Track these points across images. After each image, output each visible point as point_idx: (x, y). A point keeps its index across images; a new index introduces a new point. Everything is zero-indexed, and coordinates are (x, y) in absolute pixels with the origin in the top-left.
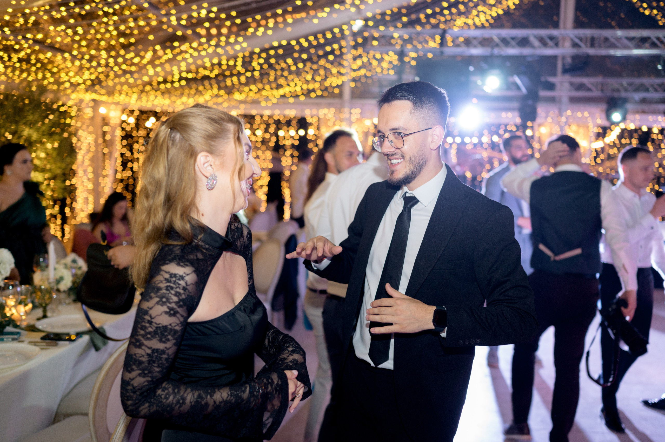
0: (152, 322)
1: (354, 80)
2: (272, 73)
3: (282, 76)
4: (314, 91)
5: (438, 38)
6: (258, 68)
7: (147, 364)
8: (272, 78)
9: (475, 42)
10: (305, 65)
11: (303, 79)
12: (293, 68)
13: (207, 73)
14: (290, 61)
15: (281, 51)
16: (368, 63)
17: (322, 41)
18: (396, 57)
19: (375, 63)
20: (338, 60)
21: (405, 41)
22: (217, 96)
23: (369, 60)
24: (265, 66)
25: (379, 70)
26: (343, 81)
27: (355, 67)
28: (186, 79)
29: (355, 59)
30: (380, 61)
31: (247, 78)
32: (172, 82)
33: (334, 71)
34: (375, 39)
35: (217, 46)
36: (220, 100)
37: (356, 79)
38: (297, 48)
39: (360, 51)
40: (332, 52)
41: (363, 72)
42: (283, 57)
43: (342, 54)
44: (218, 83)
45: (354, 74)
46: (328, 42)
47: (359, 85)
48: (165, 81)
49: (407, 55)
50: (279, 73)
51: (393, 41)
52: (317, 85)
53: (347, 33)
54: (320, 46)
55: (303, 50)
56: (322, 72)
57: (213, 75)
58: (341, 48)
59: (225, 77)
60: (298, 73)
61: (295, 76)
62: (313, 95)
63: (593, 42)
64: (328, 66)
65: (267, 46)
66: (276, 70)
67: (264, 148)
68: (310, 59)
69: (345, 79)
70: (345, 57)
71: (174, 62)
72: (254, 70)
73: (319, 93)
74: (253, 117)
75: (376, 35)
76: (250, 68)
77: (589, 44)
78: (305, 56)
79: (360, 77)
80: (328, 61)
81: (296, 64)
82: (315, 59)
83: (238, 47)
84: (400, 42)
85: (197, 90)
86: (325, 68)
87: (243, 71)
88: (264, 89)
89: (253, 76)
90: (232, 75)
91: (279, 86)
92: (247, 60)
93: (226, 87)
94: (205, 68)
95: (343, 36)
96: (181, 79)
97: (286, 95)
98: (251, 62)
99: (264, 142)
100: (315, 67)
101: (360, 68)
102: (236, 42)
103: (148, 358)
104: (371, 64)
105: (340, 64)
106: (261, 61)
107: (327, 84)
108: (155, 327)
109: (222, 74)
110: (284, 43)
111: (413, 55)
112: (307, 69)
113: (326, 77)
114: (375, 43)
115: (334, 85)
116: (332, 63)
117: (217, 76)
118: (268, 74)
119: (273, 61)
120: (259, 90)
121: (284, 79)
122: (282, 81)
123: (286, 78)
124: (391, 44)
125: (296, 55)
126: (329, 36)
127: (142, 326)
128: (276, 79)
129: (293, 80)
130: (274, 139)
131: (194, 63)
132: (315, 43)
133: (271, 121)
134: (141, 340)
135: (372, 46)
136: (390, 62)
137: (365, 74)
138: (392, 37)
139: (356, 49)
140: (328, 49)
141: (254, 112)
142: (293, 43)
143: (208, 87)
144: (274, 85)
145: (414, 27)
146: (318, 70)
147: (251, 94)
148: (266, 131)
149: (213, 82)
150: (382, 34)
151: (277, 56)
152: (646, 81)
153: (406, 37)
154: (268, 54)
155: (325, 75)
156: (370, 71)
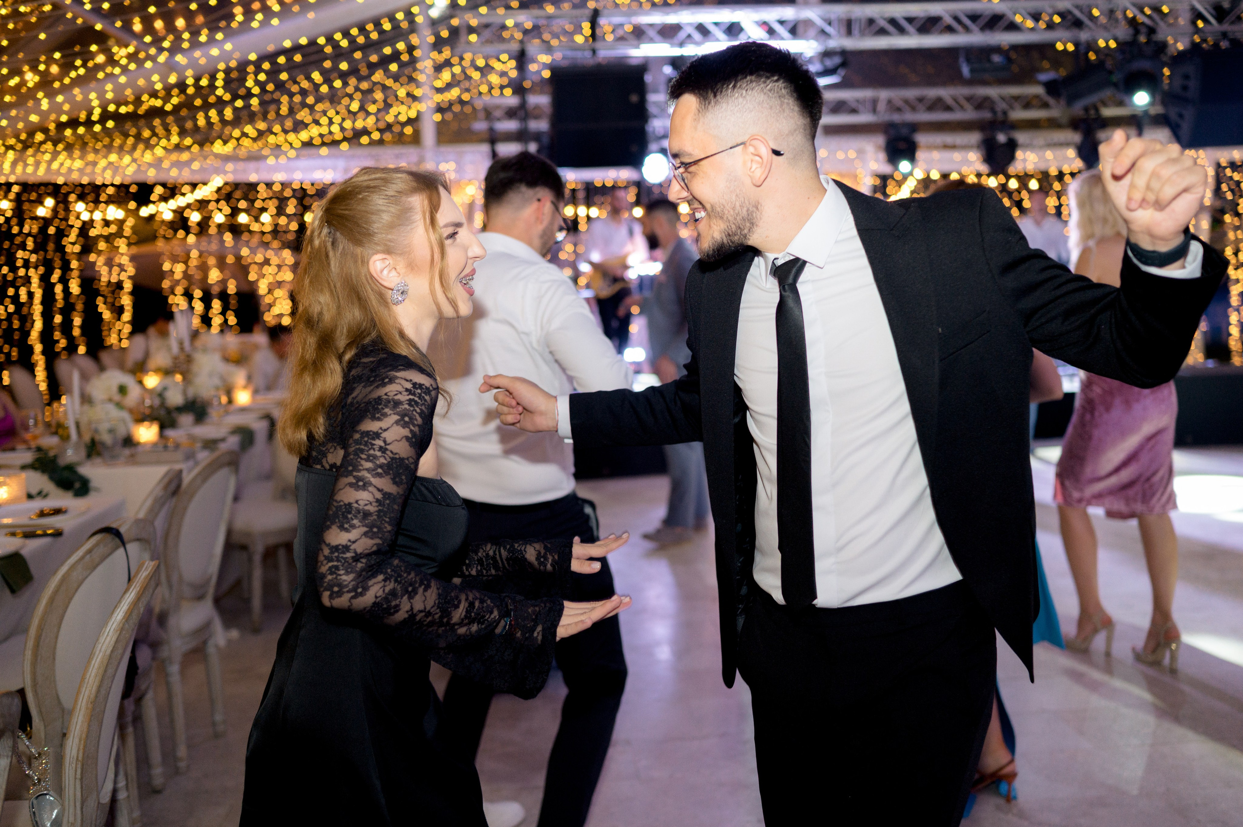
0: (386, 449)
1: (440, 109)
2: (285, 99)
3: (304, 105)
4: (365, 132)
5: (586, 27)
6: (256, 90)
7: (375, 517)
8: (284, 110)
9: (652, 33)
10: (345, 84)
11: (343, 111)
12: (324, 89)
13: (158, 103)
14: (316, 76)
15: (298, 58)
16: (463, 77)
17: (374, 36)
18: (513, 63)
19: (476, 75)
20: (407, 71)
21: (526, 32)
22: (178, 147)
23: (463, 71)
24: (270, 87)
25: (484, 89)
26: (418, 112)
27: (439, 84)
28: (116, 116)
29: (438, 68)
30: (486, 70)
31: (235, 109)
32: (89, 123)
33: (402, 93)
34: (471, 30)
35: (175, 49)
36: (185, 156)
37: (442, 106)
38: (328, 50)
39: (447, 53)
40: (396, 56)
41: (455, 93)
42: (305, 68)
43: (413, 61)
44: (180, 123)
45: (438, 98)
46: (387, 38)
47: (449, 116)
48: (73, 123)
49: (534, 61)
50: (297, 99)
51: (506, 34)
52: (371, 121)
53: (419, 19)
54: (370, 46)
55: (339, 54)
56: (379, 95)
57: (168, 107)
58: (411, 49)
59: (194, 110)
60: (334, 98)
61: (328, 104)
62: (365, 140)
63: (849, 26)
64: (389, 82)
65: (271, 48)
66: (291, 95)
67: (276, 244)
68: (354, 71)
69: (422, 107)
70: (419, 65)
71: (93, 85)
72: (249, 95)
73: (376, 136)
74: (252, 187)
75: (474, 22)
76: (242, 92)
77: (843, 30)
78: (344, 66)
79: (451, 104)
80: (388, 74)
81: (328, 81)
82: (364, 71)
83: (215, 52)
84: (518, 36)
85: (138, 137)
86: (385, 88)
87: (227, 97)
88: (270, 131)
89: (247, 106)
90: (206, 107)
91: (299, 126)
92: (234, 75)
93: (196, 128)
94: (154, 94)
95: (413, 27)
96: (105, 116)
97: (314, 142)
98: (243, 80)
99: (276, 231)
100: (364, 85)
101: (449, 86)
102: (212, 40)
103: (377, 506)
104: (468, 78)
105: (411, 79)
106: (262, 77)
107: (390, 118)
108: (390, 458)
109: (188, 104)
110: (303, 41)
111: (545, 59)
112: (350, 90)
113: (387, 106)
114: (473, 38)
115: (403, 118)
116: (396, 78)
117: (177, 109)
118: (278, 102)
119: (284, 76)
120: (261, 134)
121: (307, 110)
122: (303, 115)
123: (311, 108)
124: (502, 40)
125: (327, 64)
126: (387, 26)
127: (369, 456)
128: (292, 111)
129: (324, 113)
130: (294, 226)
131: (131, 83)
132: (361, 40)
133: (288, 193)
134: (367, 477)
135: (469, 43)
136: (503, 74)
137: (459, 97)
138: (504, 27)
139: (440, 52)
140: (387, 50)
141: (253, 178)
142: (321, 41)
143: (160, 130)
144: (289, 124)
145: (542, 8)
146: (370, 91)
147: (246, 142)
148: (280, 211)
149: (170, 119)
150: (485, 21)
151: (291, 67)
152: (944, 93)
153: (528, 25)
154: (274, 63)
155: (385, 101)
156: (468, 90)
